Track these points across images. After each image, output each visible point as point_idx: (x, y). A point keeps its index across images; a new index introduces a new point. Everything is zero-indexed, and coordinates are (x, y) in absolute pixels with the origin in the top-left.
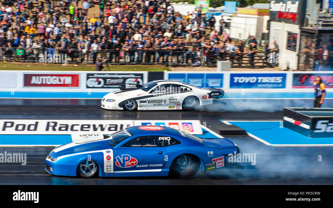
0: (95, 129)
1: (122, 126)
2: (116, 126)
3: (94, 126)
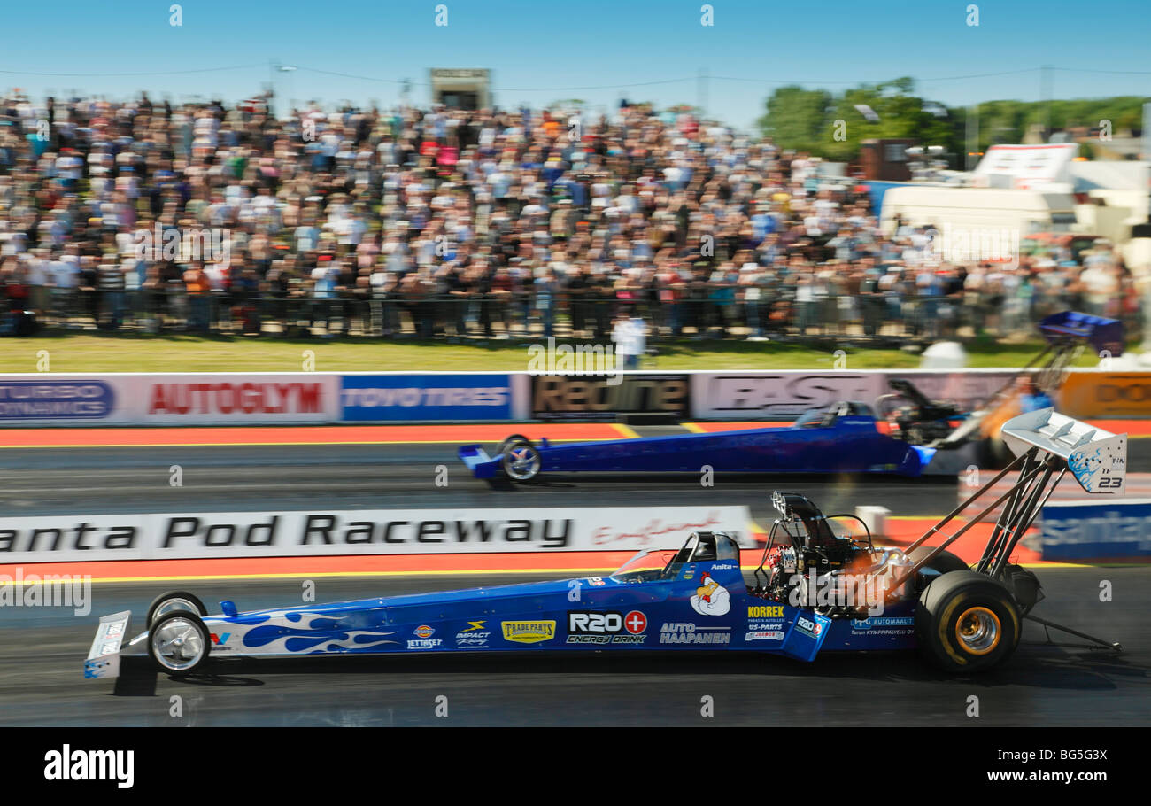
0: (462, 536)
1: (547, 523)
2: (528, 526)
3: (459, 526)
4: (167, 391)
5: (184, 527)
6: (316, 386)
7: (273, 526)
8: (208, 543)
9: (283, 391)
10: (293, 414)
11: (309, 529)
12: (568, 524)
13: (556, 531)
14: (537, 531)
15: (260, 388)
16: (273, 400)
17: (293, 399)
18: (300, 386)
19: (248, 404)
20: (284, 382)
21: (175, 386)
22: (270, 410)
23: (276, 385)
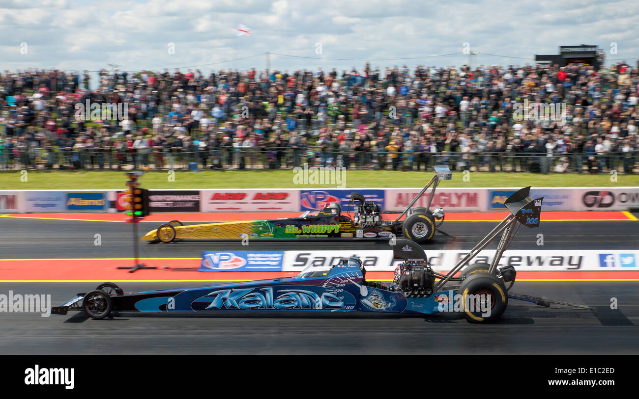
0: (530, 263)
1: (571, 258)
2: (562, 259)
3: (528, 258)
4: (404, 196)
6: (475, 194)
9: (459, 197)
10: (464, 207)
12: (581, 258)
13: (575, 261)
14: (566, 261)
15: (449, 195)
16: (454, 200)
17: (464, 200)
18: (468, 194)
19: (443, 203)
20: (460, 193)
21: (407, 194)
22: (453, 205)
23: (456, 194)
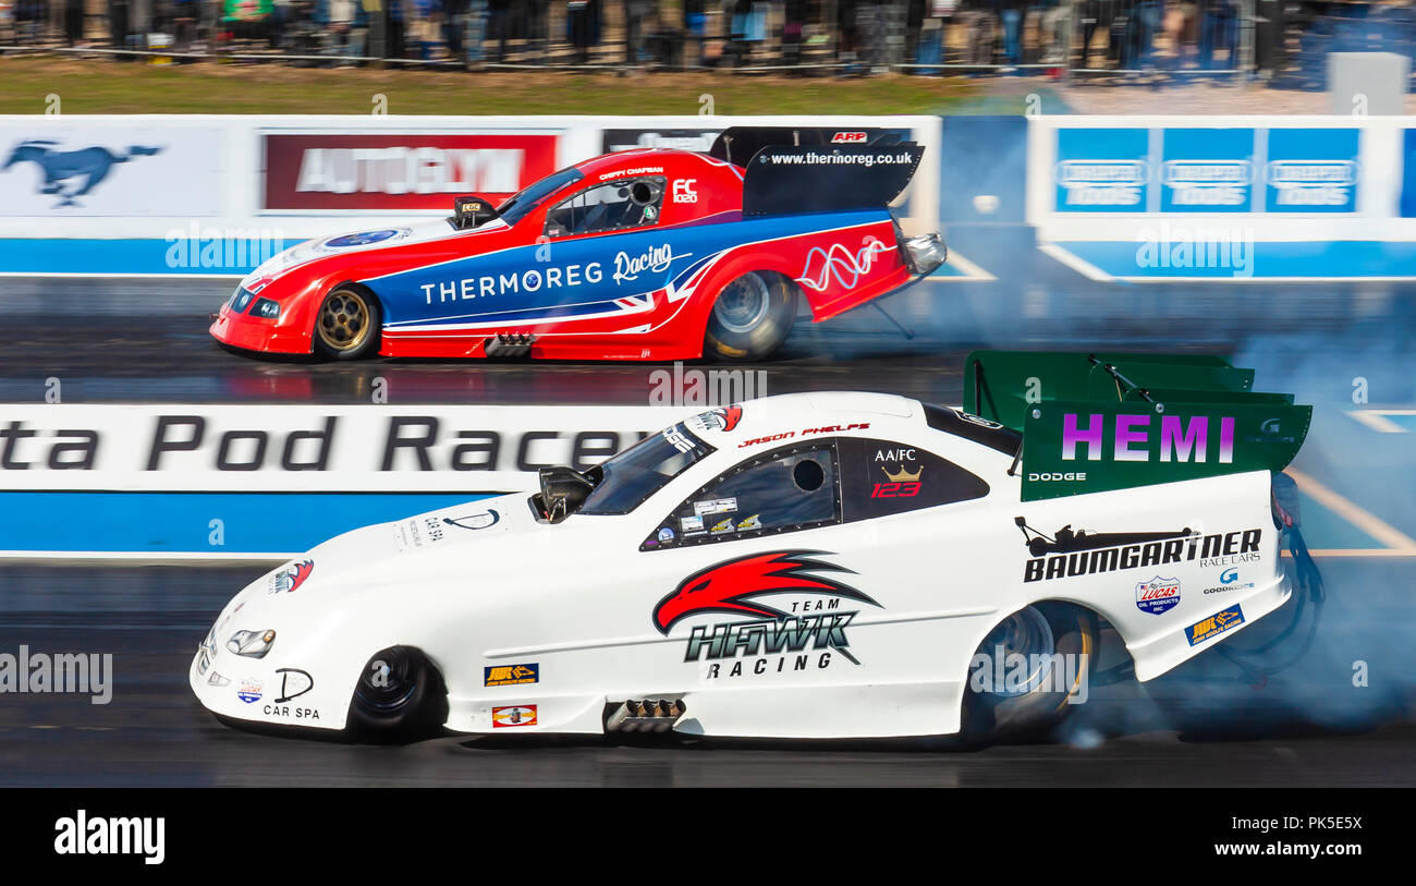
5: (180, 433)
7: (327, 433)
8: (222, 463)
11: (393, 442)
